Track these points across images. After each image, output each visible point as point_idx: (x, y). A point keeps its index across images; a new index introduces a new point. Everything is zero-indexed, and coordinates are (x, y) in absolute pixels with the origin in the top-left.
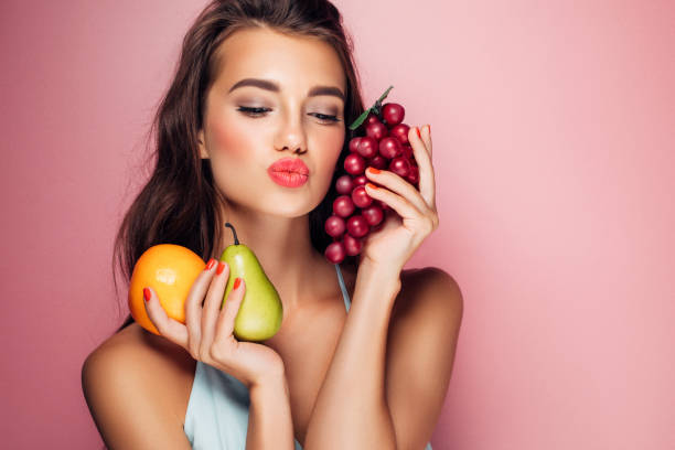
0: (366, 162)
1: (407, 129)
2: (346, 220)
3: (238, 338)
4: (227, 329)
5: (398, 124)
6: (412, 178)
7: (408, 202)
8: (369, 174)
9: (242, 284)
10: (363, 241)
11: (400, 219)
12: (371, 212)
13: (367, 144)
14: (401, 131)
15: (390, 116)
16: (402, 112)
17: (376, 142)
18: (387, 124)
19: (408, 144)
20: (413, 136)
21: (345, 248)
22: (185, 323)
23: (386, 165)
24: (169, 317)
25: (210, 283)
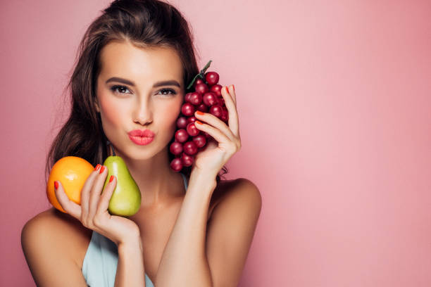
0: (195, 108)
1: (220, 87)
2: (183, 144)
3: (111, 213)
4: (104, 206)
5: (216, 84)
6: (224, 117)
7: (221, 132)
8: (197, 115)
9: (114, 180)
10: (194, 157)
11: (216, 143)
12: (199, 139)
13: (195, 97)
14: (217, 89)
15: (210, 79)
16: (217, 77)
17: (201, 96)
18: (208, 84)
19: (221, 97)
20: (224, 92)
21: (183, 161)
22: (80, 204)
23: (208, 110)
24: (70, 200)
25: (96, 178)
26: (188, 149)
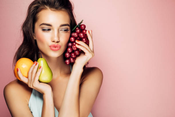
0: (76, 39)
1: (86, 31)
2: (70, 54)
3: (40, 82)
4: (37, 79)
5: (84, 29)
6: (87, 43)
7: (86, 49)
8: (77, 41)
9: (41, 68)
10: (75, 59)
11: (84, 53)
12: (77, 52)
13: (76, 34)
14: (85, 31)
15: (82, 27)
16: (85, 27)
17: (78, 34)
18: (81, 29)
19: (86, 35)
22: (27, 78)
23: (81, 39)
24: (23, 76)
25: (34, 67)
26: (72, 55)
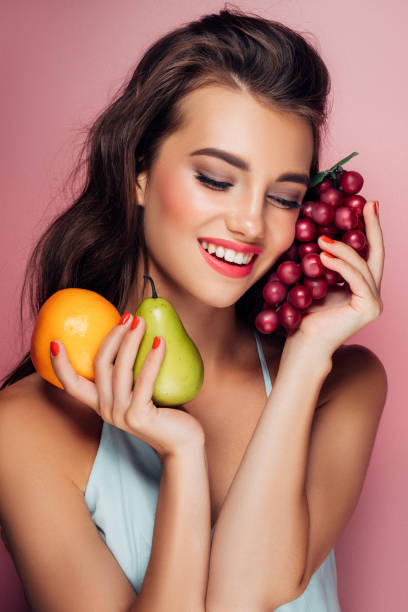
0: (317, 229)
3: (158, 404)
4: (144, 393)
8: (322, 243)
9: (162, 343)
12: (315, 284)
13: (323, 211)
14: (355, 203)
16: (359, 181)
22: (93, 380)
25: (123, 339)
26: (296, 298)
